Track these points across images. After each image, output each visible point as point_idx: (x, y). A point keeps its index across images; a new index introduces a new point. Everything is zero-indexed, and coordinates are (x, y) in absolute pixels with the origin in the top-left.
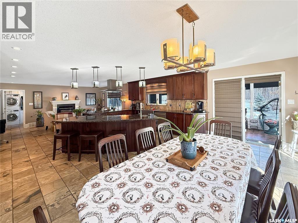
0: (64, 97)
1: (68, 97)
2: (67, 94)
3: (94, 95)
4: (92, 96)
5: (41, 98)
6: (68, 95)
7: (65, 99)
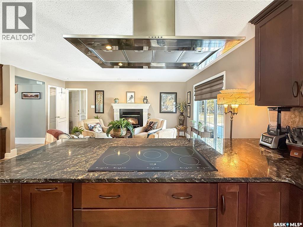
0: (128, 99)
1: (133, 99)
2: (133, 94)
3: (174, 96)
4: (169, 96)
5: (102, 99)
6: (133, 96)
7: (130, 102)
